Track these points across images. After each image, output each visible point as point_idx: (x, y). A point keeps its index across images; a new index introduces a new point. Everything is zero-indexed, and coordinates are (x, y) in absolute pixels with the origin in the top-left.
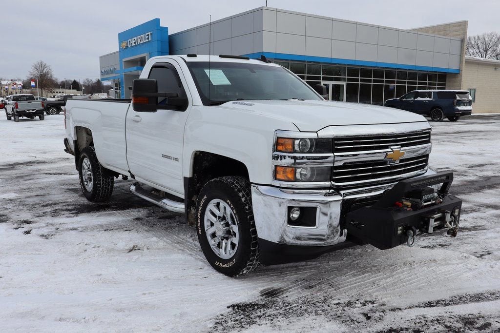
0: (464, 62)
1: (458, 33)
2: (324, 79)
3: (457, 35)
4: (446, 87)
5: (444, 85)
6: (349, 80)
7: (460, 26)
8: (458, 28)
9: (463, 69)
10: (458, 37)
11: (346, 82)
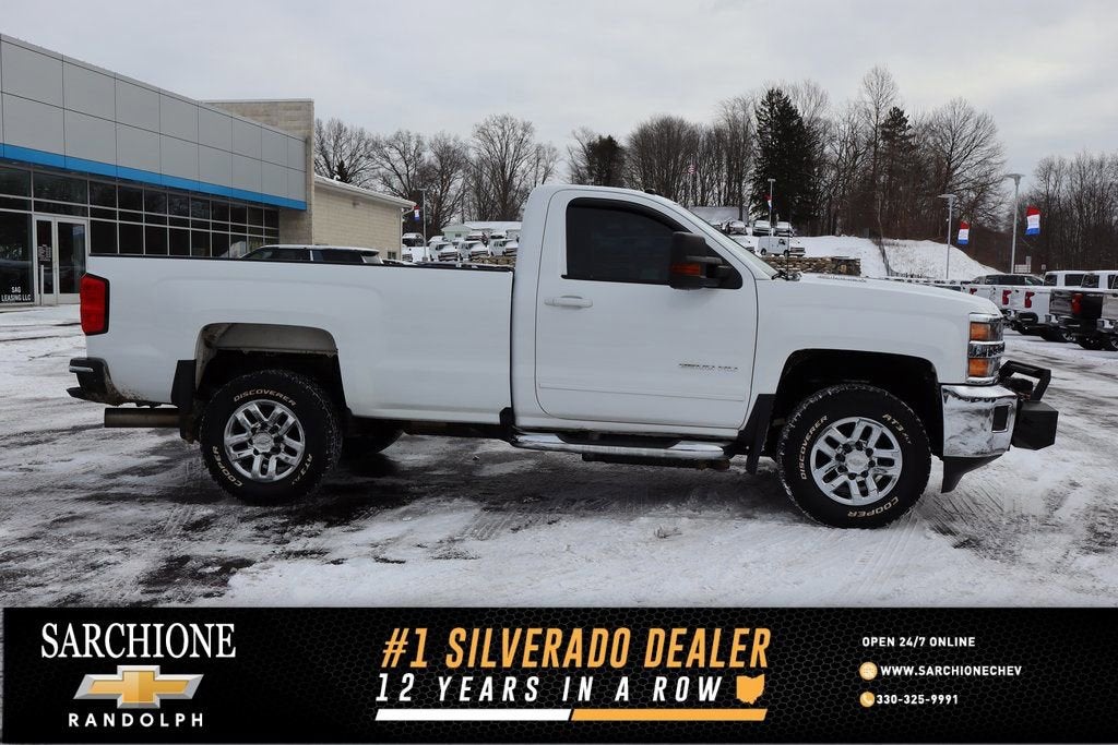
0: (313, 188)
1: (296, 124)
2: (40, 207)
3: (296, 128)
4: (281, 238)
5: (276, 233)
6: (95, 213)
7: (299, 109)
8: (296, 113)
9: (313, 203)
10: (297, 132)
11: (89, 218)
